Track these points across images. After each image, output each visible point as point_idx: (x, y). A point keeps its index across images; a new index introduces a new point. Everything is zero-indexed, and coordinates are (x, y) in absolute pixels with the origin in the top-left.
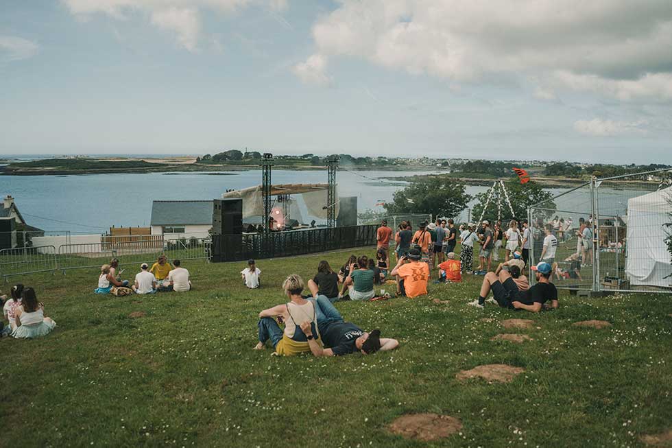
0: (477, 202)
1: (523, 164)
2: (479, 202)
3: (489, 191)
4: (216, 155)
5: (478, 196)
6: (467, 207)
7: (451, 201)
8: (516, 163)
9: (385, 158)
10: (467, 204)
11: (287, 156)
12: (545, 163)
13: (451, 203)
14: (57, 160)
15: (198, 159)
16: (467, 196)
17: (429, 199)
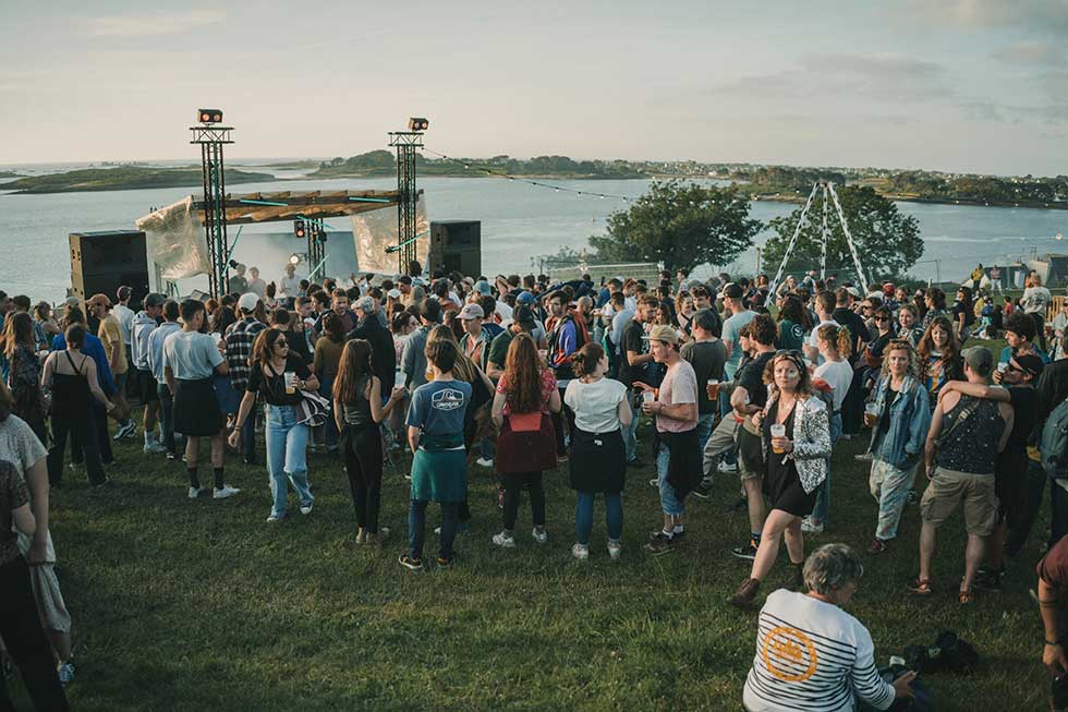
0: (772, 234)
1: (850, 174)
2: (777, 235)
3: (796, 215)
4: (351, 159)
5: (776, 223)
6: (751, 244)
7: (721, 232)
8: (837, 171)
9: (626, 162)
10: (752, 239)
11: (466, 159)
12: (886, 172)
13: (721, 236)
14: (94, 171)
15: (323, 166)
16: (753, 223)
17: (677, 228)
